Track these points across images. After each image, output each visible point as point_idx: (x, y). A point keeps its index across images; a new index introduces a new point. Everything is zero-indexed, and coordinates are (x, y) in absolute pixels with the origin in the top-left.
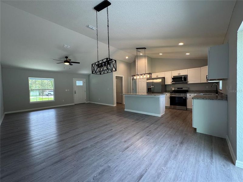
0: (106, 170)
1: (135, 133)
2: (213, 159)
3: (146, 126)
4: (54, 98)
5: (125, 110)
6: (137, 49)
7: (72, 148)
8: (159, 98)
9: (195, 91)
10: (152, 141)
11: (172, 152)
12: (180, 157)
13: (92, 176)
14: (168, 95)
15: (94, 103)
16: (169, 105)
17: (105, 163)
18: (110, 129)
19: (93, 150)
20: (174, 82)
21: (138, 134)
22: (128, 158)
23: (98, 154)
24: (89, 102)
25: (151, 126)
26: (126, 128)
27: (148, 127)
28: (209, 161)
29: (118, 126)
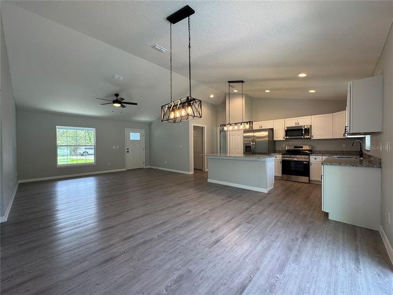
0: (185, 277)
1: (227, 218)
2: (359, 263)
3: (245, 207)
4: (95, 160)
5: (208, 181)
6: (229, 82)
7: (128, 240)
8: (265, 161)
9: (324, 151)
10: (256, 231)
11: (290, 249)
12: (305, 259)
13: (165, 284)
14: (279, 157)
15: (157, 169)
16: (280, 174)
17: (184, 265)
18: (187, 211)
19: (162, 244)
20: (288, 137)
21: (233, 221)
22: (219, 257)
23: (171, 251)
24: (149, 167)
25: (253, 207)
26: (213, 209)
27: (247, 209)
28: (353, 266)
29: (200, 206)
